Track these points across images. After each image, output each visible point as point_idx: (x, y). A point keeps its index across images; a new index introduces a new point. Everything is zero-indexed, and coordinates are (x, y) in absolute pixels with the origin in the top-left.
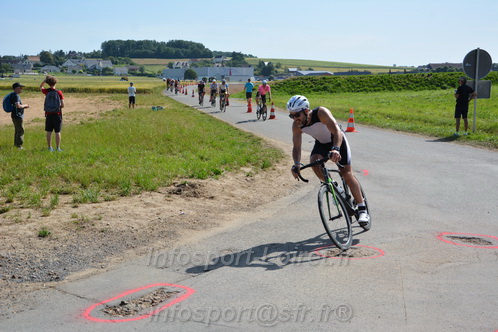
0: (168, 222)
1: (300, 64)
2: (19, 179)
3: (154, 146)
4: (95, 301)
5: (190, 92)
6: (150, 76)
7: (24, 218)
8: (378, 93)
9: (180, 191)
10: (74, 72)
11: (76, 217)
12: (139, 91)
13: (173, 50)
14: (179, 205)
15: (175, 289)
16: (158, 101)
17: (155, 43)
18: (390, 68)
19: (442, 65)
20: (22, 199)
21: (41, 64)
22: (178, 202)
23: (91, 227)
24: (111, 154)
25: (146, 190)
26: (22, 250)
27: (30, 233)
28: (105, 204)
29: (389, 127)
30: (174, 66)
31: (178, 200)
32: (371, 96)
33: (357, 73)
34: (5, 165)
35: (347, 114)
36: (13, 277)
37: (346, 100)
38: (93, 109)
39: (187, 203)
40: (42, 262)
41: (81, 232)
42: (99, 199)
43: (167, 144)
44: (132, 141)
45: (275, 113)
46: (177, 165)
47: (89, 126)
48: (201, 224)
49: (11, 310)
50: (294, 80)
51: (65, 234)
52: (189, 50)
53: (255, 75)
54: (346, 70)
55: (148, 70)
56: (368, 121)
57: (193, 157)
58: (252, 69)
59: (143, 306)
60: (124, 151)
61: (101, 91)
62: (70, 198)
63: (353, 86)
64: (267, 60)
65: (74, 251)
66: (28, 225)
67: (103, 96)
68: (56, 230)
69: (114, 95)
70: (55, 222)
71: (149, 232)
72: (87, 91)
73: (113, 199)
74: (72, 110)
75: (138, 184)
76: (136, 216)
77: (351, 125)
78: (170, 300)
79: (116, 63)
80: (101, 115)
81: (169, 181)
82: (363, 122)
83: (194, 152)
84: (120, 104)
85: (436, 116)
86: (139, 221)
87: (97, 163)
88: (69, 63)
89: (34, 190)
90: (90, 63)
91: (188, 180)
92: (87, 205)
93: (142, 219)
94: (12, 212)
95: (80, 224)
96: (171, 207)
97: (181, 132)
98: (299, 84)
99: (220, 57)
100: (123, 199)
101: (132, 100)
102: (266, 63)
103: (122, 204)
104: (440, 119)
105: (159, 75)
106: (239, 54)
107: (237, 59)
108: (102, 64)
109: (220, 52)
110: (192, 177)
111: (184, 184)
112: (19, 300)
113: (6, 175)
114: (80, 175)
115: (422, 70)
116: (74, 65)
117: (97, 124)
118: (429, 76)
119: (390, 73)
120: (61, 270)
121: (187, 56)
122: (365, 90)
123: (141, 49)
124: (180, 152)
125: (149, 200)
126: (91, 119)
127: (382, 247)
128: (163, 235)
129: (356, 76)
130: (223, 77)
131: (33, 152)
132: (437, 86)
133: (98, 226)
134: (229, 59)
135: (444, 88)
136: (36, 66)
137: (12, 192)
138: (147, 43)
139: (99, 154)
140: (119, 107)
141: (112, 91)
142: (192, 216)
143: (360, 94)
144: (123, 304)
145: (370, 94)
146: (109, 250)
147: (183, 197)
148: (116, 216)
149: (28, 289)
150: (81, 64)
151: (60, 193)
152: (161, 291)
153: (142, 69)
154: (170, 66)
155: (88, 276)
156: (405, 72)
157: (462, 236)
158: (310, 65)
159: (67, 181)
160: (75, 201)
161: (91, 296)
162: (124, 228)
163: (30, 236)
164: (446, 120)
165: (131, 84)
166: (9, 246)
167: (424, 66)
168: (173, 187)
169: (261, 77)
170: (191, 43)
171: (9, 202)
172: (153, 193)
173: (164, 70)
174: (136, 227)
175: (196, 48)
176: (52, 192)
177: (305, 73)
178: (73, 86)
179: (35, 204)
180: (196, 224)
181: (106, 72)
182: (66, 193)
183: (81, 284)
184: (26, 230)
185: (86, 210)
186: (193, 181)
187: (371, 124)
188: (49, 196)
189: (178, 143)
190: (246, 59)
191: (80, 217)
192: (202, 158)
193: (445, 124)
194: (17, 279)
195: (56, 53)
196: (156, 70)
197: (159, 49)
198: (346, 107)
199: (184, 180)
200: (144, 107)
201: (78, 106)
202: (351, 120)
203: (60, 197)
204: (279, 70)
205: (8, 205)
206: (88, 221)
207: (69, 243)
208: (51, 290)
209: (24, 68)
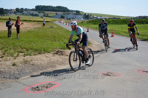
0: (53, 63)
1: (98, 15)
2: (7, 47)
3: (50, 39)
4: (29, 86)
5: (62, 23)
6: (50, 17)
7: (8, 59)
8: (122, 25)
9: (57, 53)
10: (26, 15)
11: (24, 60)
12: (46, 22)
13: (58, 9)
14: (57, 57)
15: (54, 84)
16: (52, 25)
17: (52, 7)
18: (126, 17)
19: (144, 16)
20: (8, 53)
21: (16, 12)
22: (56, 56)
23: (29, 63)
24: (36, 41)
25: (47, 52)
26: (7, 69)
27: (10, 64)
28: (34, 56)
29: (125, 36)
30: (58, 14)
31: (57, 56)
32: (120, 26)
33: (116, 18)
34: (3, 43)
35: (112, 31)
36: (4, 77)
37: (112, 27)
38: (32, 27)
39: (59, 57)
40: (13, 73)
41: (26, 65)
42: (32, 54)
43: (54, 38)
44: (43, 37)
45: (89, 30)
46: (57, 45)
47: (30, 32)
48: (63, 64)
49: (3, 87)
50: (95, 20)
51: (21, 65)
52: (63, 9)
53: (83, 18)
54: (112, 17)
55: (49, 15)
56: (118, 34)
57: (62, 43)
58: (82, 16)
59: (44, 88)
60: (41, 40)
61: (35, 21)
62: (23, 54)
63: (114, 22)
64: (87, 13)
65: (23, 70)
66: (9, 62)
67: (35, 23)
68: (18, 63)
69: (38, 23)
70: (18, 61)
71: (47, 65)
72: (30, 21)
73: (36, 55)
74: (25, 27)
75: (44, 50)
76: (43, 60)
77: (113, 35)
78: (52, 87)
79: (40, 13)
80: (34, 28)
81: (54, 50)
82: (117, 34)
83: (62, 41)
84: (40, 25)
85: (141, 33)
86: (44, 62)
87: (32, 43)
88: (25, 12)
89: (12, 51)
90: (31, 12)
91: (60, 50)
92: (28, 56)
93: (45, 61)
94: (5, 58)
95: (26, 62)
96: (54, 58)
97: (59, 35)
98: (97, 21)
99: (72, 12)
100: (39, 55)
101: (44, 24)
102: (87, 14)
103: (39, 56)
104: (142, 34)
105: (53, 17)
106: (78, 11)
107: (78, 13)
108: (35, 13)
109: (72, 10)
110: (61, 49)
111: (59, 51)
112: (5, 84)
113: (3, 46)
114: (27, 47)
115: (137, 18)
116: (26, 13)
117: (33, 31)
118: (139, 20)
119: (126, 18)
120: (19, 76)
121: (62, 11)
122: (118, 24)
123: (47, 8)
124: (58, 41)
125: (47, 55)
126: (31, 30)
127: (120, 73)
128: (51, 66)
129: (115, 19)
130: (73, 18)
131: (12, 39)
132: (142, 23)
133: (31, 63)
134: (75, 12)
135: (144, 24)
136: (15, 13)
137: (5, 51)
138: (50, 6)
139: (33, 41)
140: (40, 26)
141: (38, 21)
142: (61, 61)
143: (116, 25)
144: (37, 87)
145: (120, 25)
146: (34, 70)
147: (58, 55)
148: (37, 60)
149: (8, 81)
150: (29, 12)
151: (20, 52)
152: (50, 84)
153: (47, 15)
154: (57, 14)
155: (27, 78)
156: (131, 18)
157: (147, 71)
158: (101, 15)
159: (22, 48)
160: (24, 55)
161: (28, 84)
162: (39, 64)
163: (10, 65)
164: (144, 34)
165: (44, 20)
166: (3, 68)
167: (138, 17)
168: (55, 52)
169: (85, 18)
170: (63, 7)
171: (4, 54)
172: (49, 53)
173: (54, 15)
174: (43, 63)
175: (65, 9)
176: (17, 52)
177: (99, 18)
178: (26, 19)
179: (12, 55)
180: (62, 63)
181: (36, 15)
182: (22, 52)
183: (25, 80)
184: (9, 63)
185: (28, 58)
186: (62, 50)
187: (119, 35)
188: (16, 53)
189: (57, 38)
190: (81, 13)
191: (26, 60)
192: (65, 43)
193: (143, 35)
194: (5, 78)
195: (21, 9)
196: (52, 15)
197: (53, 9)
198: (112, 29)
199: (59, 50)
200: (48, 27)
201: (27, 26)
202: (113, 33)
203: (20, 53)
204: (91, 17)
205: (4, 55)
206: (28, 61)
207: (22, 68)
208: (16, 82)
209: (11, 13)
